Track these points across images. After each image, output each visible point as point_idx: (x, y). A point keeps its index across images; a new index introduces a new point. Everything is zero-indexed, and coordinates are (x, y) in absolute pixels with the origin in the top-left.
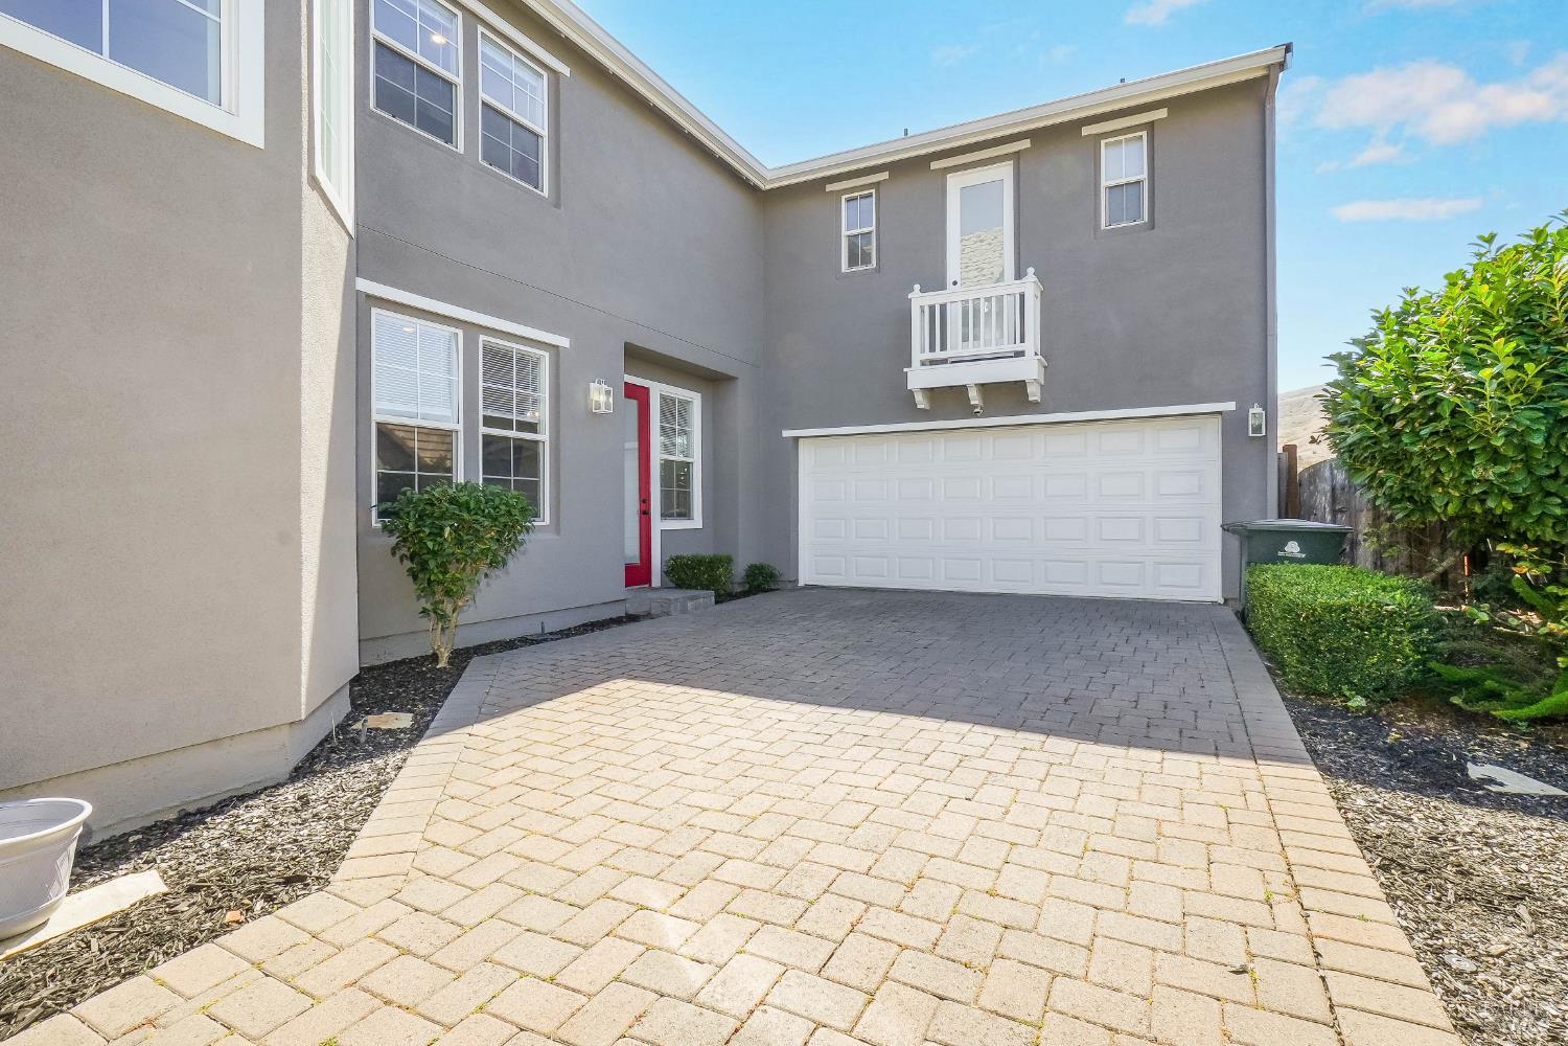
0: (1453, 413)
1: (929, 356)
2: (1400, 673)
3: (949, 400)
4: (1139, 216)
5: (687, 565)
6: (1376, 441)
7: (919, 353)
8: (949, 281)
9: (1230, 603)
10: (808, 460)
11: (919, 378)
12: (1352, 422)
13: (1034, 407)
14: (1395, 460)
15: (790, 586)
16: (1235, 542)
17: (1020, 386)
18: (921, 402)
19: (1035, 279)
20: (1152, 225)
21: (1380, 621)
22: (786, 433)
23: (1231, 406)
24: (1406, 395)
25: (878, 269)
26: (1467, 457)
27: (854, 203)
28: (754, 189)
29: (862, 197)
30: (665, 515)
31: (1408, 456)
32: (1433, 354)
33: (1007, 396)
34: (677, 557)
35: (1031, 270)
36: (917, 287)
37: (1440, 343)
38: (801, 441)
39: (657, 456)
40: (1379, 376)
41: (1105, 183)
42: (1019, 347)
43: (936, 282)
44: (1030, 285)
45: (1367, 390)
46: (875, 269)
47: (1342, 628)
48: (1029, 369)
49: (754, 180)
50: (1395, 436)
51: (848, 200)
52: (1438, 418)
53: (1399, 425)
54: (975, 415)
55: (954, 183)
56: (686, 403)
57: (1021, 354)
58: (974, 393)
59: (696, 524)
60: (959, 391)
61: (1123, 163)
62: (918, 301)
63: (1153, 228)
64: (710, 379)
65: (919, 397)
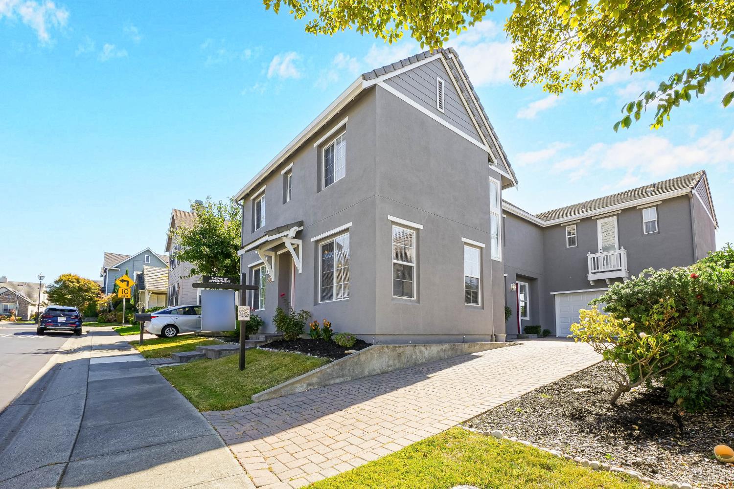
1: (594, 271)
3: (600, 283)
4: (655, 230)
5: (529, 328)
7: (591, 271)
8: (599, 251)
10: (557, 301)
11: (591, 277)
15: (554, 337)
17: (621, 279)
18: (592, 284)
19: (624, 249)
22: (552, 293)
27: (569, 228)
29: (572, 227)
30: (522, 316)
34: (527, 326)
35: (623, 247)
36: (589, 252)
38: (556, 295)
41: (644, 221)
42: (620, 268)
43: (595, 251)
46: (577, 247)
48: (623, 274)
51: (567, 228)
55: (600, 222)
56: (525, 286)
57: (621, 270)
58: (607, 281)
59: (528, 318)
60: (603, 281)
61: (649, 216)
62: (590, 256)
63: (659, 233)
64: (531, 280)
65: (591, 282)
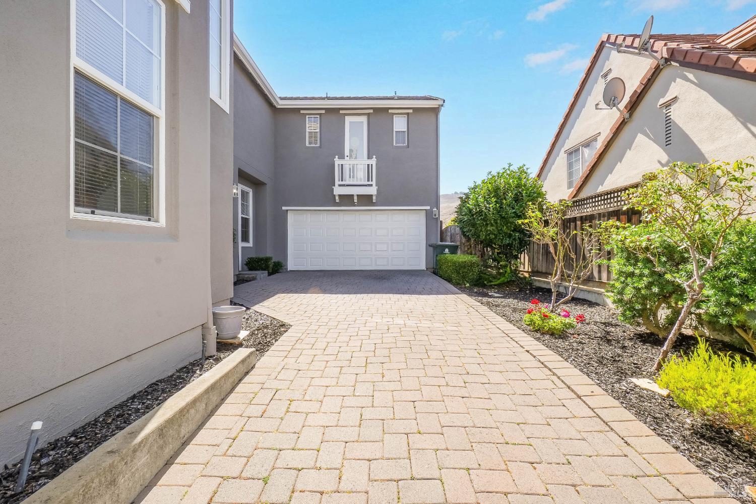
0: (485, 214)
1: (341, 183)
2: (475, 277)
3: (347, 200)
4: (404, 143)
5: (255, 261)
6: (470, 220)
7: (337, 182)
8: (346, 156)
9: (429, 269)
10: (291, 218)
11: (338, 191)
12: (465, 215)
13: (373, 204)
14: (474, 225)
15: (285, 270)
16: (431, 249)
17: (370, 197)
18: (337, 200)
19: (376, 160)
20: (408, 146)
21: (472, 264)
22: (284, 208)
23: (428, 208)
24: (476, 209)
25: (320, 147)
26: (487, 225)
27: (311, 119)
28: (274, 107)
29: (314, 117)
30: (243, 241)
31: (476, 224)
32: (481, 199)
33: (366, 200)
34: (252, 258)
35: (374, 157)
36: (337, 157)
37: (482, 197)
38: (289, 211)
39: (240, 215)
40: (471, 204)
41: (394, 130)
42: (370, 183)
43: (342, 157)
44: (373, 162)
45: (468, 207)
46: (319, 147)
47: (465, 267)
48: (373, 191)
49: (275, 104)
50: (474, 219)
51: (308, 117)
52: (482, 215)
53: (474, 216)
54: (355, 206)
55: (348, 119)
56: (247, 193)
57: (371, 185)
58: (355, 198)
59: (250, 244)
60: (351, 197)
61: (400, 124)
62: (337, 162)
63: (408, 147)
64: (255, 183)
65: (337, 198)
